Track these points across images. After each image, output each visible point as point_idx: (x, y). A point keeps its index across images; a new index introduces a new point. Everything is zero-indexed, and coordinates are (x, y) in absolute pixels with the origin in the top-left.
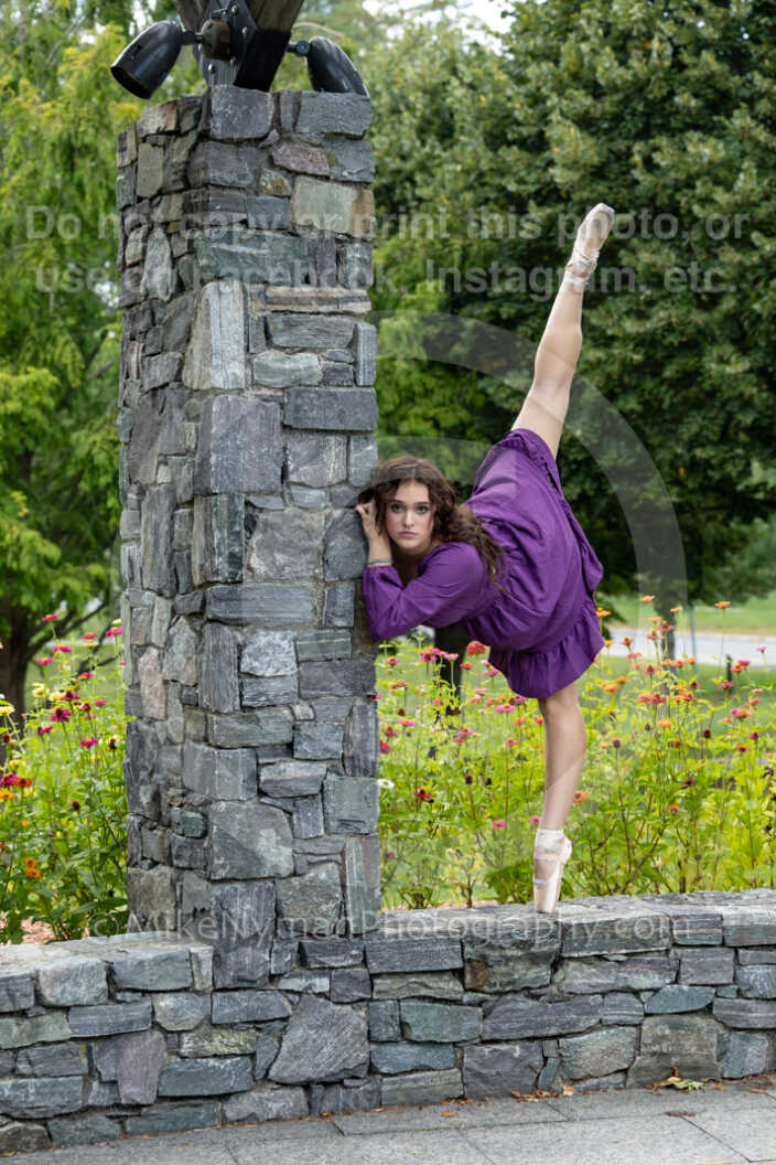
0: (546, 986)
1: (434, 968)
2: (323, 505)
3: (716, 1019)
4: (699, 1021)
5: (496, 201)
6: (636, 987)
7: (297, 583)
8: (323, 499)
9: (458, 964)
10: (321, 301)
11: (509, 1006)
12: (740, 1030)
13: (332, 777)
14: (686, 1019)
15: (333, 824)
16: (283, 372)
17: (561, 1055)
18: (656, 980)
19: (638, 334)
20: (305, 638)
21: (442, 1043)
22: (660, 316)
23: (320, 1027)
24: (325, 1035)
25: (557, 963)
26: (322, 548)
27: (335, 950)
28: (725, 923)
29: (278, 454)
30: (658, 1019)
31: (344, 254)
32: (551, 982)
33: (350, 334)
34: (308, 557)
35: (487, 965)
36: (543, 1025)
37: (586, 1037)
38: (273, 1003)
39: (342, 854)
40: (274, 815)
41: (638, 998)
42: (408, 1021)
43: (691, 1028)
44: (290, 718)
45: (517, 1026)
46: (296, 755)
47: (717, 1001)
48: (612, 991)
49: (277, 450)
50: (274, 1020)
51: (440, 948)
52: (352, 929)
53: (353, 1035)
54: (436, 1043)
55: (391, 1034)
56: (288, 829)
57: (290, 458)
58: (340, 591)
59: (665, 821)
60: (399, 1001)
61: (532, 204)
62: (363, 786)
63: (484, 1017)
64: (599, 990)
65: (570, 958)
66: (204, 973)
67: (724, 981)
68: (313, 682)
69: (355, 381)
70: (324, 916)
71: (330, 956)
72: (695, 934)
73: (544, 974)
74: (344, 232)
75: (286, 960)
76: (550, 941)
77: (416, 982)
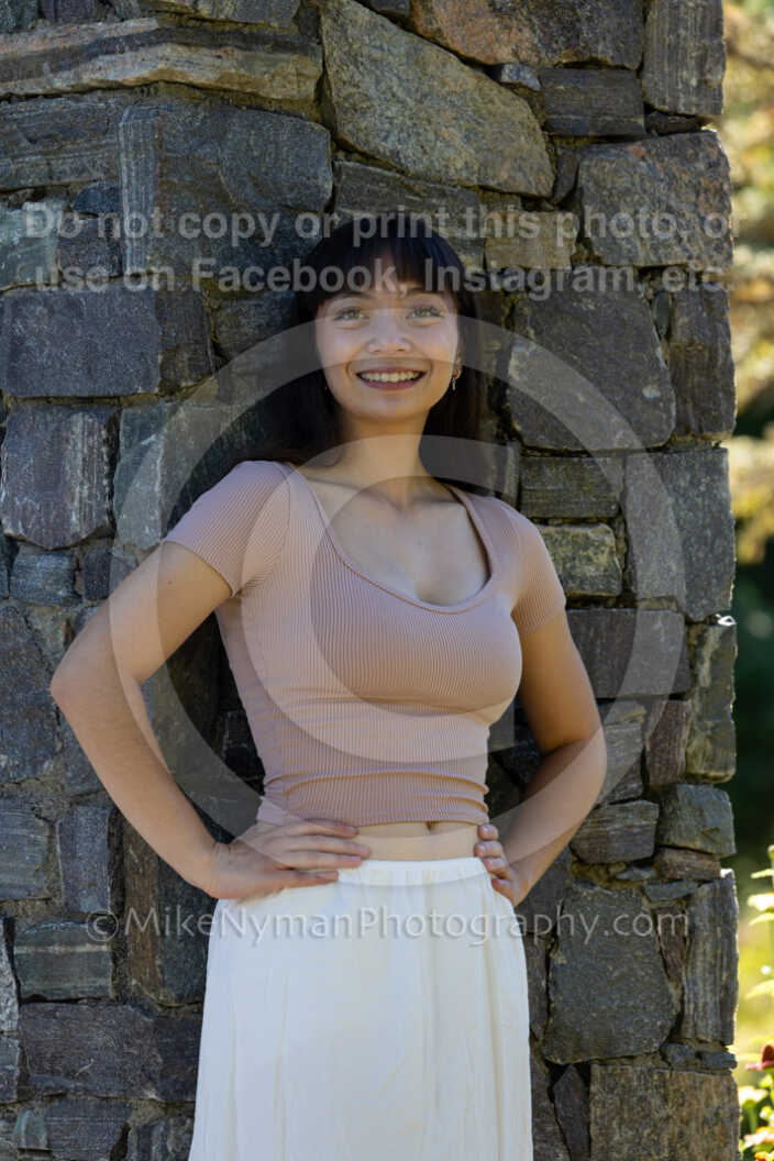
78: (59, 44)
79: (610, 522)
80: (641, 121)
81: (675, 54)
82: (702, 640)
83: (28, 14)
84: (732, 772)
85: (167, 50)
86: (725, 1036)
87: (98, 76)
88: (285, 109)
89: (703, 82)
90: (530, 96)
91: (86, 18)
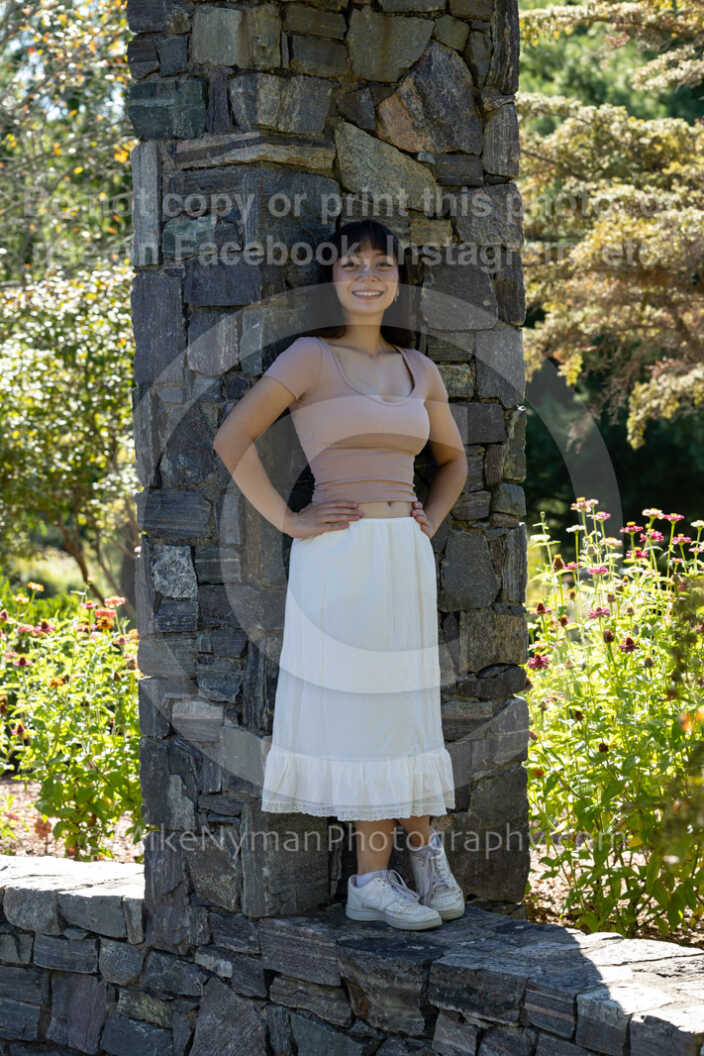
9: (333, 981)
10: (215, 151)
20: (201, 556)
23: (225, 1017)
24: (231, 1029)
27: (239, 932)
29: (180, 338)
31: (230, 92)
35: (363, 994)
38: (192, 982)
42: (297, 1037)
50: (185, 997)
51: (317, 955)
53: (252, 1037)
60: (289, 1009)
66: (134, 925)
68: (212, 607)
69: (242, 245)
70: (223, 889)
71: (233, 936)
72: (546, 1016)
73: (417, 1020)
74: (232, 64)
75: (200, 930)
76: (412, 977)
77: (301, 991)
78: (214, 144)
79: (468, 363)
80: (482, 178)
81: (497, 148)
82: (510, 417)
83: (200, 130)
84: (524, 477)
85: (264, 146)
86: (521, 598)
87: (233, 158)
88: (318, 173)
89: (510, 161)
90: (431, 167)
91: (227, 132)
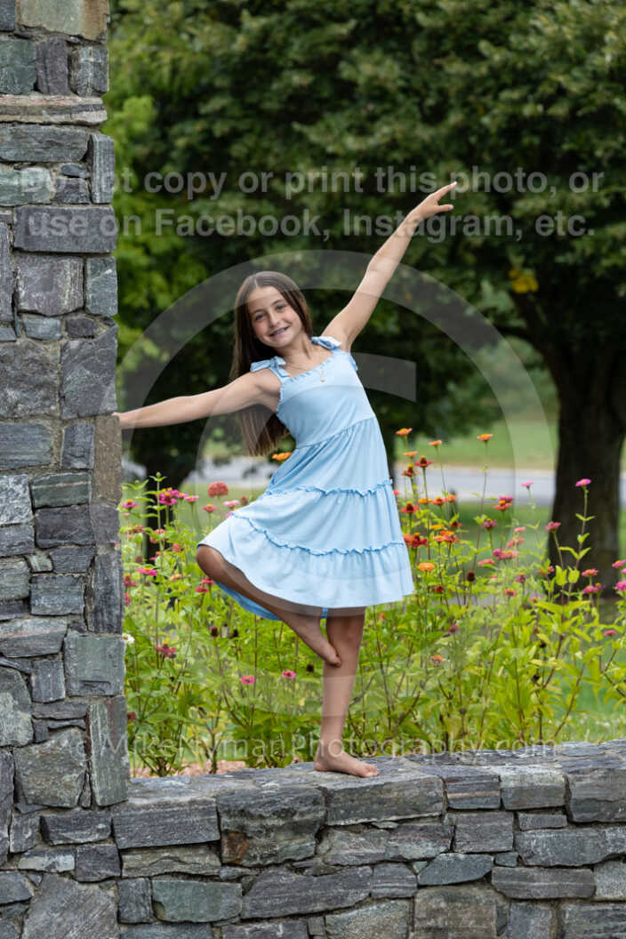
0: (310, 858)
1: (188, 841)
2: (58, 335)
3: (495, 890)
4: (476, 892)
5: (206, 11)
6: (407, 857)
7: (31, 421)
8: (57, 329)
9: (215, 836)
10: (52, 110)
11: (272, 880)
12: (521, 900)
13: (74, 634)
14: (463, 890)
15: (75, 686)
16: (11, 189)
17: (327, 933)
18: (430, 848)
19: (360, 152)
20: (41, 483)
21: (198, 924)
22: (383, 132)
23: (64, 909)
24: (71, 917)
25: (321, 832)
26: (57, 382)
27: (79, 825)
28: (503, 785)
29: (8, 279)
30: (432, 891)
31: (77, 59)
32: (316, 853)
33: (85, 147)
34: (42, 392)
35: (246, 837)
36: (308, 901)
37: (354, 913)
38: (15, 885)
39: (86, 718)
40: (10, 677)
41: (411, 868)
42: (161, 900)
43: (467, 900)
44: (26, 569)
45: (278, 902)
46: (33, 612)
47: (496, 870)
48: (382, 862)
49: (6, 276)
50: (15, 902)
51: (196, 818)
52: (98, 801)
53: (102, 917)
54: (191, 922)
55: (143, 915)
56: (26, 692)
57: (21, 283)
58: (79, 429)
59: (428, 673)
60: (150, 878)
61: (245, 14)
62: (107, 642)
63: (244, 894)
64: (368, 862)
65: (336, 827)
67: (504, 848)
68: (51, 530)
69: (91, 199)
70: (67, 788)
71: (74, 830)
72: (471, 798)
73: (308, 844)
74: (76, 34)
75: (27, 837)
76: (314, 808)
77: (168, 857)
78: (51, 103)
83: (27, 88)
91: (65, 94)
